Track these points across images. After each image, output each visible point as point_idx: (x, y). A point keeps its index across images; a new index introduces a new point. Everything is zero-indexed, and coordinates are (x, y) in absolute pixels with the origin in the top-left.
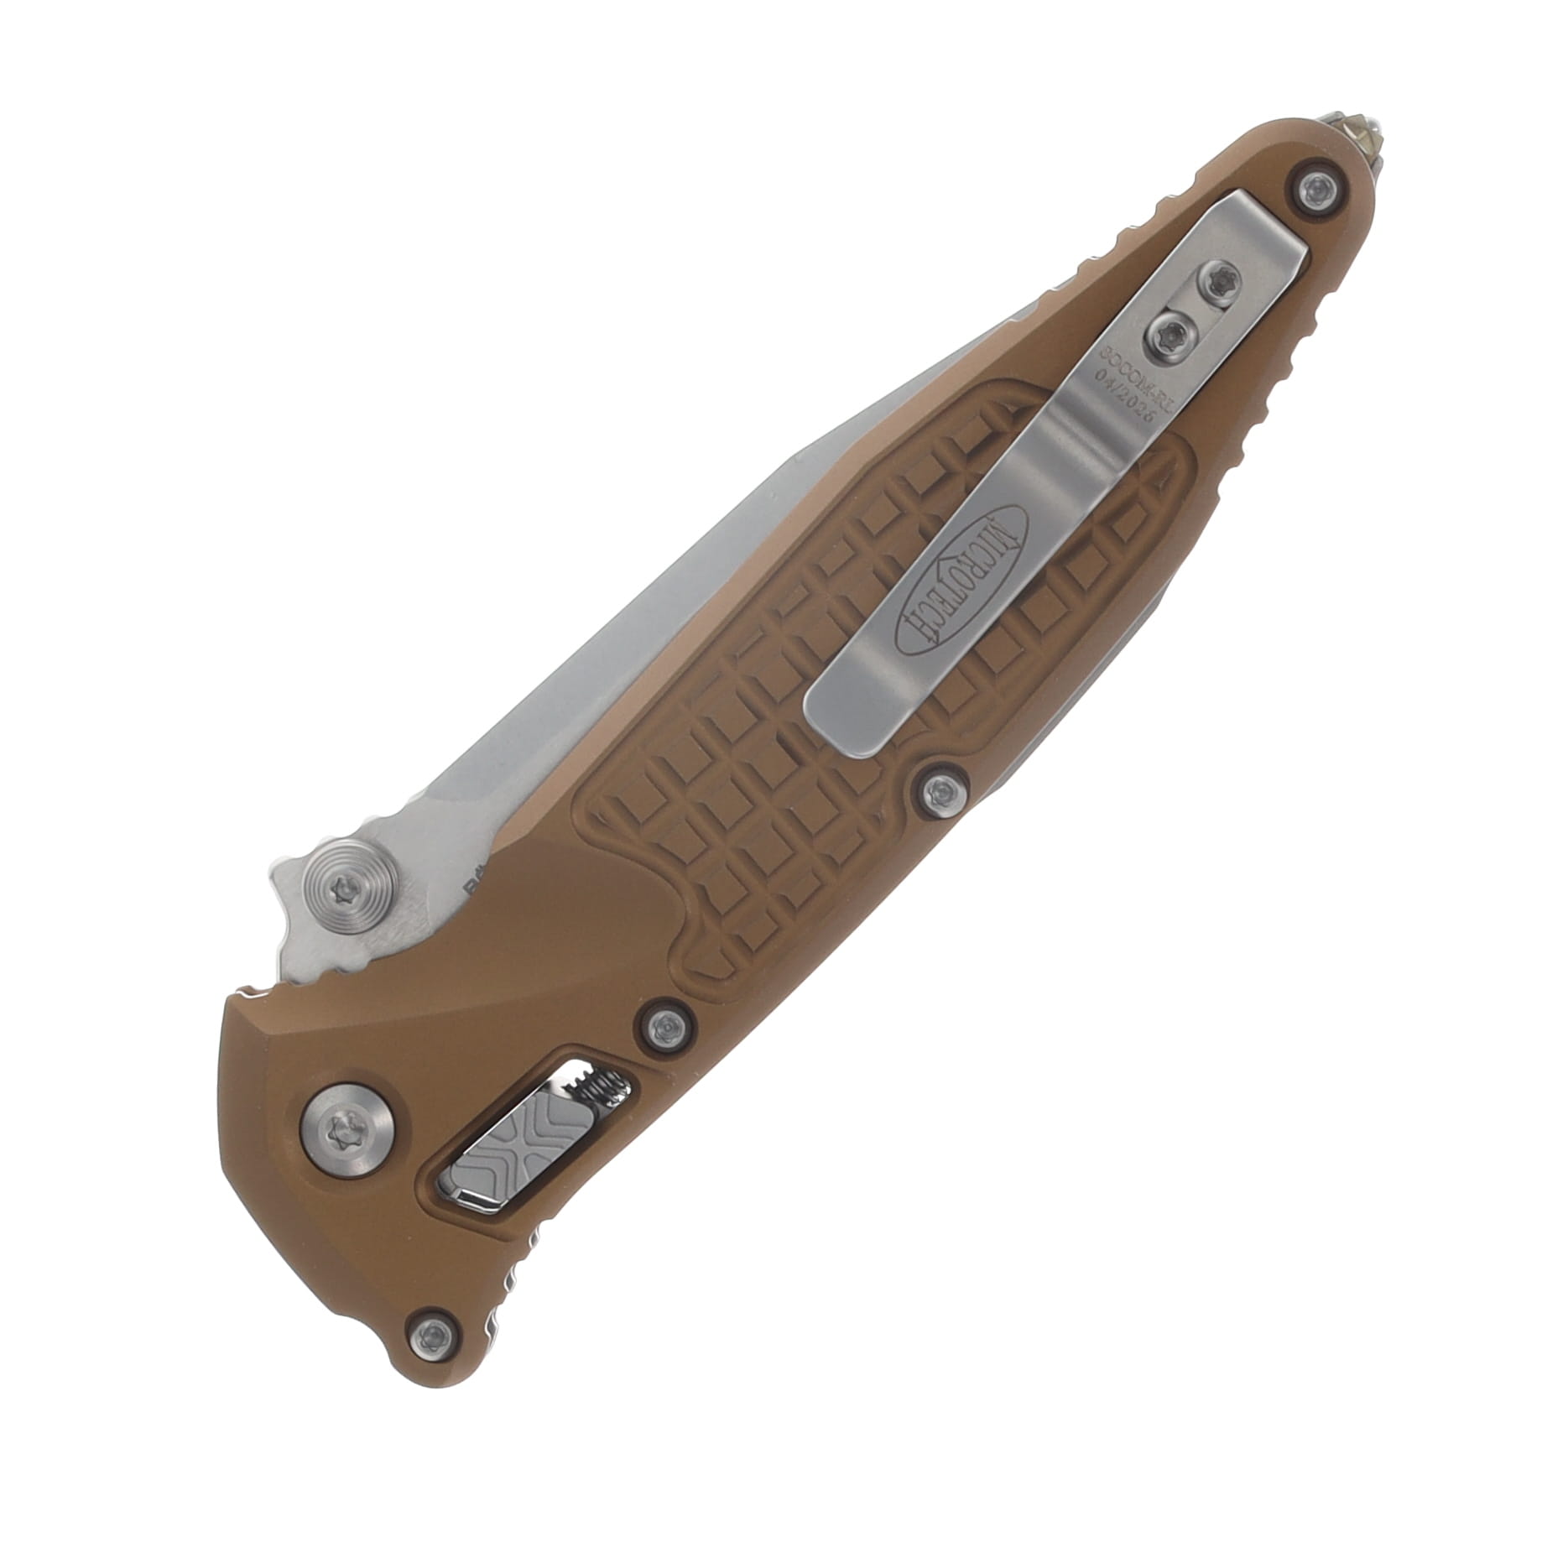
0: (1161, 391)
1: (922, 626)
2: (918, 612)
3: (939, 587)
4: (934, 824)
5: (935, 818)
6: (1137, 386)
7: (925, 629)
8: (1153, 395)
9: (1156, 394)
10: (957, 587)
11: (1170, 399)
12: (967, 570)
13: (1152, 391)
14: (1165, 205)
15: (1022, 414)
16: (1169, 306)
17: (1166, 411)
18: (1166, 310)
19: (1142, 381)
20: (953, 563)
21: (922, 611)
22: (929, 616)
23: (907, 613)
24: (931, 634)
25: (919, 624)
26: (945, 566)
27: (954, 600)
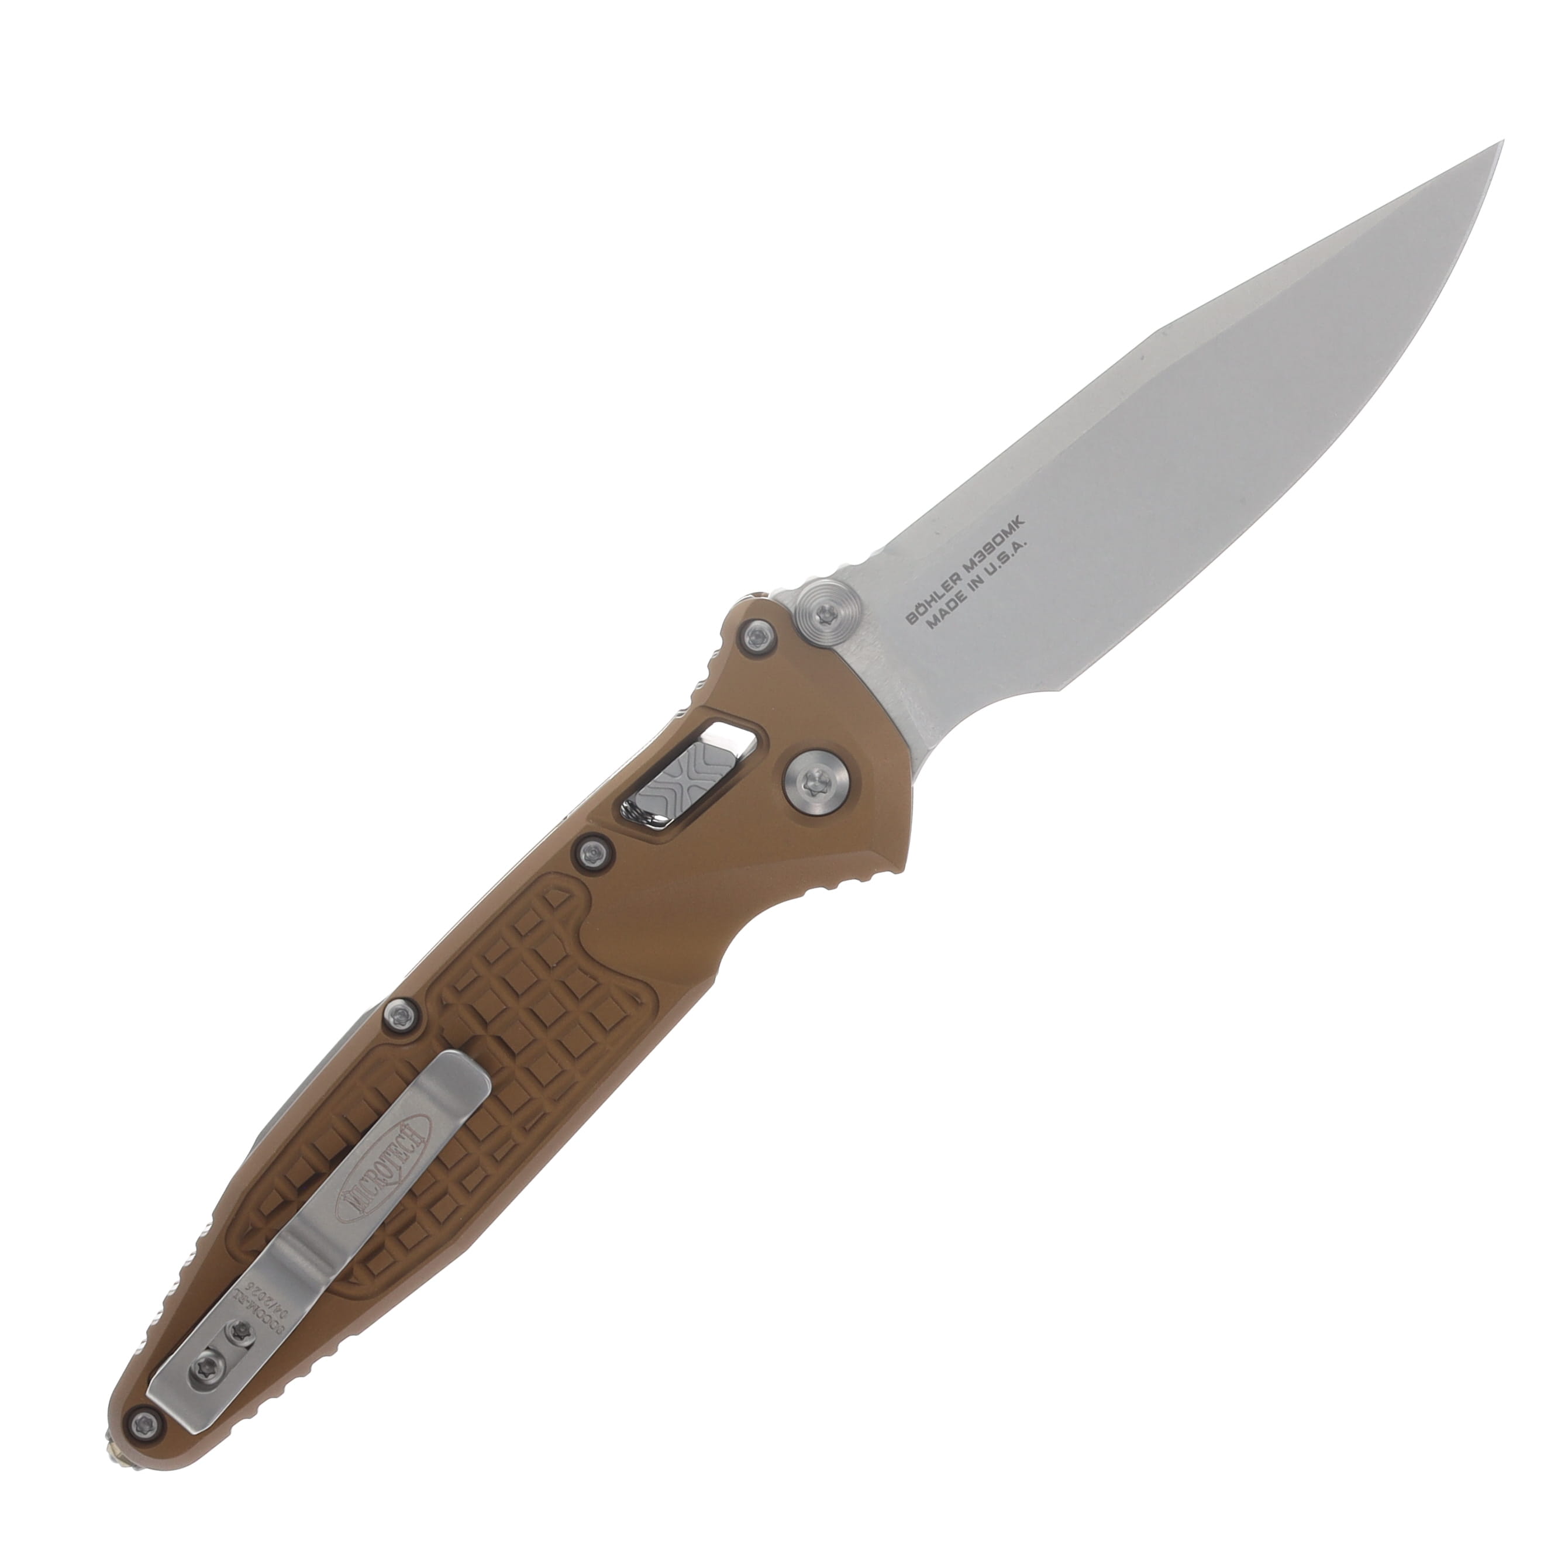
0: (242, 1304)
1: (412, 1136)
2: (415, 1145)
3: (400, 1163)
4: (409, 995)
5: (408, 1000)
6: (258, 1307)
7: (409, 1133)
8: (248, 1301)
9: (245, 1302)
10: (387, 1163)
11: (236, 1298)
12: (380, 1176)
13: (248, 1304)
14: (252, 1413)
15: (346, 1276)
16: (245, 1350)
17: (239, 1290)
18: (248, 1348)
19: (256, 1310)
20: (390, 1181)
21: (412, 1146)
22: (407, 1143)
23: (422, 1145)
24: (407, 1131)
25: (414, 1137)
26: (395, 1178)
27: (390, 1155)
